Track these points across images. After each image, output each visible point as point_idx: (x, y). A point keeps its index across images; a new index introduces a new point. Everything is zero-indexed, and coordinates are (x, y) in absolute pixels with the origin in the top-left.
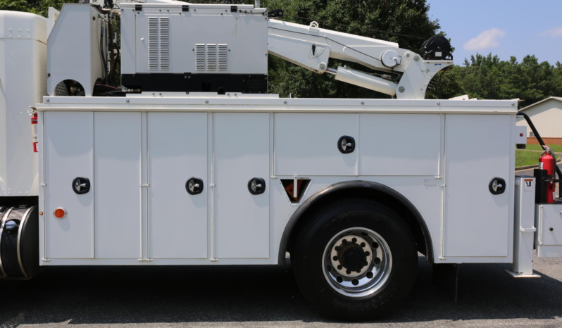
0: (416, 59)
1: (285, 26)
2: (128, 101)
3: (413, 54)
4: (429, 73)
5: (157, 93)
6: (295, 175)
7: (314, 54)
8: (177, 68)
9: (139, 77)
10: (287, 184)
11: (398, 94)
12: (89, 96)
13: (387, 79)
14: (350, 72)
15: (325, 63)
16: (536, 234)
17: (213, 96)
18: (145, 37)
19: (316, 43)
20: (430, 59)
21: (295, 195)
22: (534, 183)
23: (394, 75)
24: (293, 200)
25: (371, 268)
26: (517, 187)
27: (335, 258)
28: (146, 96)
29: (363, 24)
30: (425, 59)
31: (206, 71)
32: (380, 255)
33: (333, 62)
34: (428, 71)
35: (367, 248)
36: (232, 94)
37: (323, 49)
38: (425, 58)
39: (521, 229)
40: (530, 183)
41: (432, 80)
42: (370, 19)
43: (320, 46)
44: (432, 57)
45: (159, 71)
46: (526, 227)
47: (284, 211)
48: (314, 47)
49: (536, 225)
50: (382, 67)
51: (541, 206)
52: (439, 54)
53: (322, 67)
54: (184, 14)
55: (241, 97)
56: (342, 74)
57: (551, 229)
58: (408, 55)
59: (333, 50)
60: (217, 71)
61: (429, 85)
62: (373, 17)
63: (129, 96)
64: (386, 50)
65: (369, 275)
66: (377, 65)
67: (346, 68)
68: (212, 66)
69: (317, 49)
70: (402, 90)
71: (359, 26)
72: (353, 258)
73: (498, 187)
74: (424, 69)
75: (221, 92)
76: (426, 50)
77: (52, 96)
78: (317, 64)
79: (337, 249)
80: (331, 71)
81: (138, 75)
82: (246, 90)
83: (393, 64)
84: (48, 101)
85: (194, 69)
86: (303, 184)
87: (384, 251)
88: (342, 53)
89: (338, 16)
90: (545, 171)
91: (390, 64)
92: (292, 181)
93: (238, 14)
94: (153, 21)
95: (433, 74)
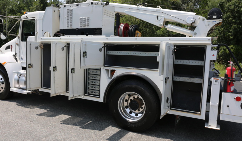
0: (203, 20)
1: (147, 9)
2: (60, 39)
3: (202, 18)
4: (209, 26)
5: (69, 36)
7: (157, 20)
12: (52, 37)
13: (189, 29)
14: (173, 27)
15: (162, 23)
17: (84, 37)
18: (66, 16)
19: (158, 15)
20: (211, 19)
21: (110, 76)
28: (66, 37)
31: (83, 27)
33: (167, 23)
34: (209, 25)
35: (143, 102)
36: (90, 36)
37: (161, 17)
38: (207, 19)
39: (211, 104)
40: (217, 80)
41: (211, 29)
43: (160, 16)
45: (70, 28)
48: (157, 17)
50: (186, 24)
51: (223, 93)
52: (215, 17)
53: (161, 25)
54: (77, 7)
56: (169, 28)
57: (228, 106)
58: (199, 18)
59: (166, 18)
60: (86, 27)
61: (209, 32)
63: (61, 37)
64: (188, 16)
65: (142, 113)
66: (184, 23)
67: (171, 25)
68: (85, 26)
69: (159, 18)
70: (195, 34)
72: (134, 105)
74: (207, 24)
75: (87, 35)
76: (209, 15)
77: (43, 37)
78: (159, 23)
80: (165, 27)
81: (64, 30)
82: (95, 34)
84: (42, 39)
85: (79, 27)
88: (169, 19)
91: (189, 22)
93: (93, 5)
94: (68, 10)
95: (211, 26)
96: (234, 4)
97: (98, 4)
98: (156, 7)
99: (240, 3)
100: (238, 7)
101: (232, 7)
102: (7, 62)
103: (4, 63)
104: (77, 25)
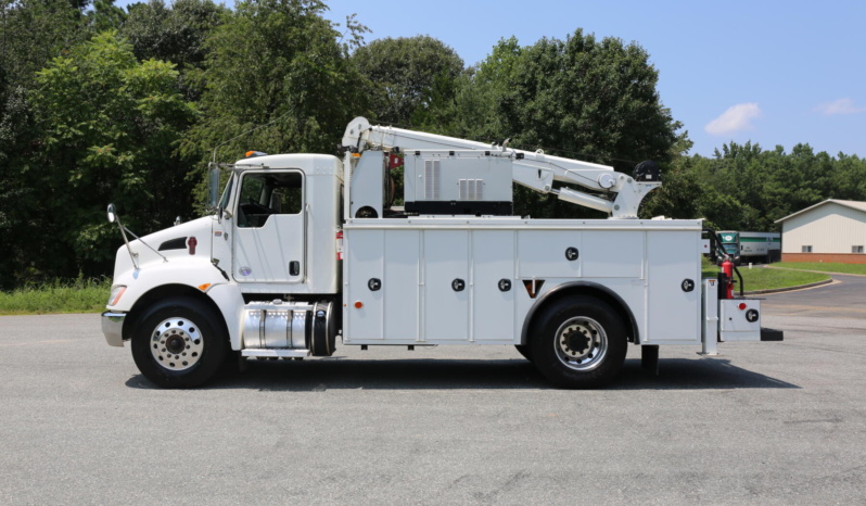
0: (629, 181)
2: (409, 222)
3: (626, 177)
4: (641, 193)
5: (431, 216)
6: (533, 277)
7: (540, 177)
8: (445, 197)
9: (418, 204)
10: (527, 283)
11: (614, 212)
12: (380, 218)
13: (604, 198)
14: (571, 192)
15: (550, 185)
16: (719, 322)
17: (472, 218)
18: (422, 175)
19: (542, 168)
20: (642, 181)
21: (534, 292)
22: (716, 283)
23: (611, 195)
24: (532, 296)
25: (592, 350)
26: (703, 287)
27: (563, 343)
28: (423, 218)
29: (579, 118)
30: (637, 180)
31: (467, 199)
32: (598, 340)
33: (557, 184)
34: (640, 191)
35: (588, 335)
36: (486, 216)
37: (548, 173)
39: (707, 318)
40: (714, 283)
42: (588, 112)
43: (545, 170)
44: (643, 179)
45: (433, 199)
46: (711, 317)
47: (525, 304)
48: (540, 172)
49: (719, 315)
50: (599, 188)
51: (722, 301)
52: (649, 177)
53: (547, 188)
54: (451, 158)
55: (493, 218)
56: (563, 194)
57: (729, 319)
58: (622, 178)
59: (556, 174)
60: (475, 199)
62: (591, 110)
63: (410, 218)
64: (601, 173)
65: (590, 355)
66: (594, 186)
67: (568, 189)
68: (471, 195)
69: (543, 173)
70: (617, 208)
71: (574, 120)
72: (577, 342)
73: (688, 286)
74: (637, 189)
75: (478, 215)
76: (639, 173)
77: (354, 218)
78: (542, 186)
79: (565, 335)
80: (555, 192)
81: (417, 203)
82: (497, 213)
83: (609, 186)
85: (458, 198)
86: (539, 283)
87: (602, 336)
88: (564, 176)
89: (551, 108)
90: (725, 274)
91: (606, 185)
92: (530, 282)
93: (490, 157)
94: (428, 163)
95: (645, 194)
96: (544, 109)
97: (500, 156)
98: (534, 151)
99: (555, 106)
100: (555, 117)
101: (539, 115)
102: (212, 283)
103: (205, 286)
104: (451, 194)
